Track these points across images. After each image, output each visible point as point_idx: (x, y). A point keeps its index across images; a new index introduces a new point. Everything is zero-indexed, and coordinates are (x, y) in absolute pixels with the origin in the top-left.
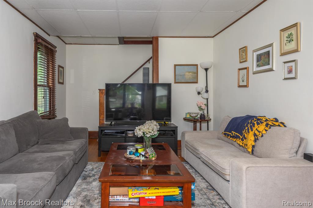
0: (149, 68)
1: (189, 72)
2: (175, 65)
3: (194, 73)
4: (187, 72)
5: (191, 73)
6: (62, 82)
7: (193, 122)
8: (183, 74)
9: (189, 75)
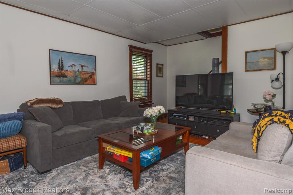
0: (219, 58)
1: (264, 58)
2: (246, 52)
3: (271, 58)
4: (261, 58)
5: (266, 59)
6: (162, 75)
7: (258, 114)
8: (256, 61)
9: (264, 61)
